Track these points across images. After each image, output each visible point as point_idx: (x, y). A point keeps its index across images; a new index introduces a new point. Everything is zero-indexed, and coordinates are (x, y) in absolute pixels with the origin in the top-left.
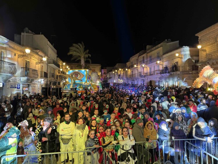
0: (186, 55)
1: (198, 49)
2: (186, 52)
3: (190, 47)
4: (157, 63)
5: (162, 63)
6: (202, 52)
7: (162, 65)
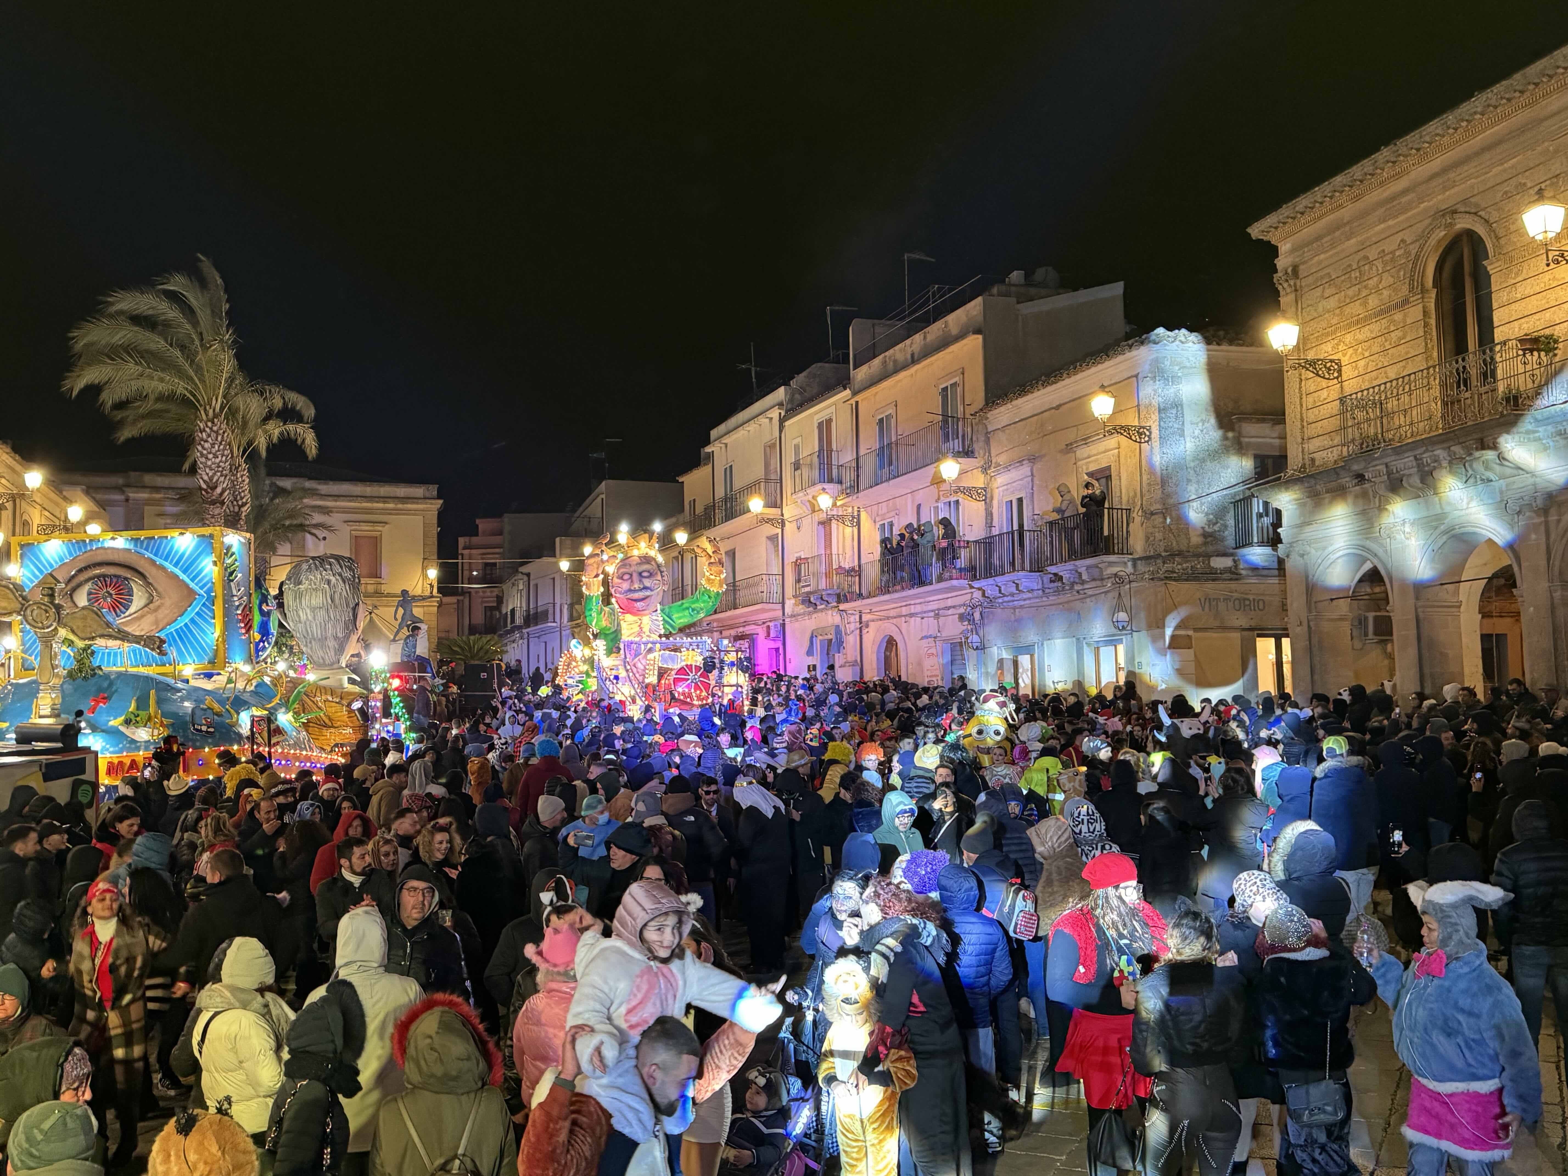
0: (1177, 405)
1: (1278, 358)
2: (1175, 379)
3: (1208, 341)
4: (938, 481)
5: (978, 480)
6: (1312, 383)
7: (984, 495)
